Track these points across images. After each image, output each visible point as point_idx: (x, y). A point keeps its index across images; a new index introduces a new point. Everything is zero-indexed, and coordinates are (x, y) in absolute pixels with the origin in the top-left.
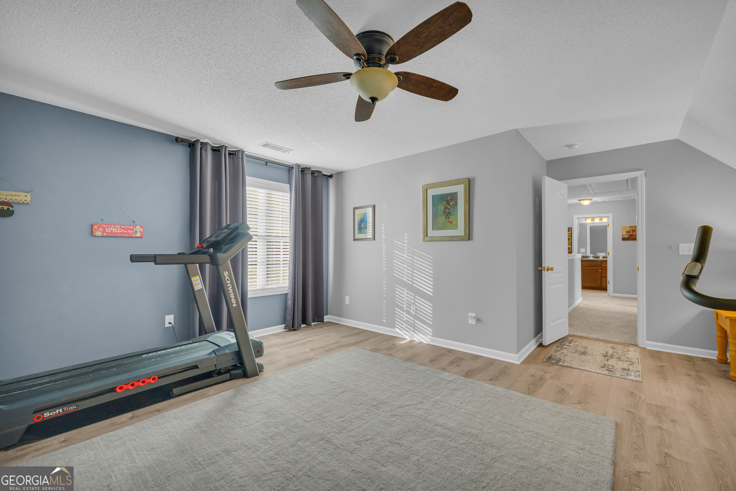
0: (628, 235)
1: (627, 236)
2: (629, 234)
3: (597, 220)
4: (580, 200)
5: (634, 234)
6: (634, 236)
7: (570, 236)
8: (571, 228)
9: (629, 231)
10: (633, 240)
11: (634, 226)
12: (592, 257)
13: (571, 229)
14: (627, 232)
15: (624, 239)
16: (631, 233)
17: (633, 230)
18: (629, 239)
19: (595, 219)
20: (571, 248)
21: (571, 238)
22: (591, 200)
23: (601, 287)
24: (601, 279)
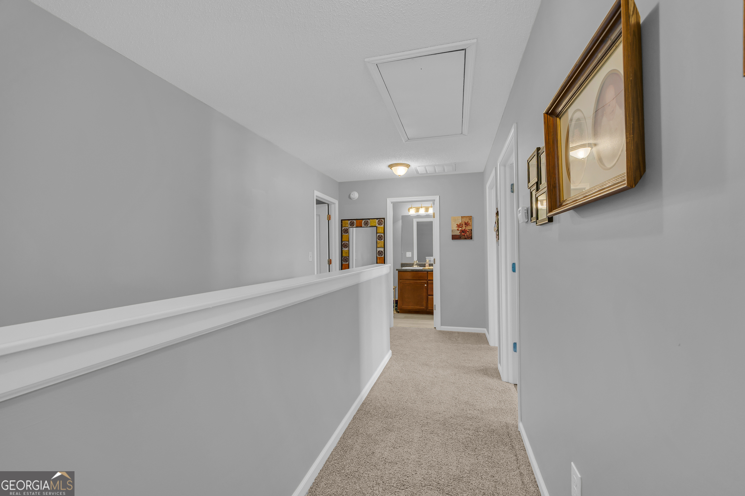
0: (459, 231)
1: (458, 233)
2: (461, 229)
3: (422, 212)
4: (391, 166)
5: (468, 228)
6: (468, 232)
7: (383, 232)
8: (384, 219)
9: (460, 224)
10: (465, 239)
11: (467, 217)
12: (417, 264)
13: (383, 221)
14: (459, 226)
15: (455, 237)
16: (464, 228)
17: (465, 222)
18: (461, 238)
19: (420, 209)
20: (383, 252)
21: (383, 236)
22: (408, 166)
23: (428, 311)
24: (427, 298)
